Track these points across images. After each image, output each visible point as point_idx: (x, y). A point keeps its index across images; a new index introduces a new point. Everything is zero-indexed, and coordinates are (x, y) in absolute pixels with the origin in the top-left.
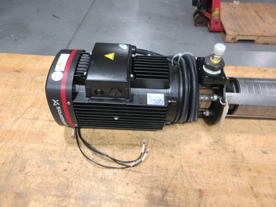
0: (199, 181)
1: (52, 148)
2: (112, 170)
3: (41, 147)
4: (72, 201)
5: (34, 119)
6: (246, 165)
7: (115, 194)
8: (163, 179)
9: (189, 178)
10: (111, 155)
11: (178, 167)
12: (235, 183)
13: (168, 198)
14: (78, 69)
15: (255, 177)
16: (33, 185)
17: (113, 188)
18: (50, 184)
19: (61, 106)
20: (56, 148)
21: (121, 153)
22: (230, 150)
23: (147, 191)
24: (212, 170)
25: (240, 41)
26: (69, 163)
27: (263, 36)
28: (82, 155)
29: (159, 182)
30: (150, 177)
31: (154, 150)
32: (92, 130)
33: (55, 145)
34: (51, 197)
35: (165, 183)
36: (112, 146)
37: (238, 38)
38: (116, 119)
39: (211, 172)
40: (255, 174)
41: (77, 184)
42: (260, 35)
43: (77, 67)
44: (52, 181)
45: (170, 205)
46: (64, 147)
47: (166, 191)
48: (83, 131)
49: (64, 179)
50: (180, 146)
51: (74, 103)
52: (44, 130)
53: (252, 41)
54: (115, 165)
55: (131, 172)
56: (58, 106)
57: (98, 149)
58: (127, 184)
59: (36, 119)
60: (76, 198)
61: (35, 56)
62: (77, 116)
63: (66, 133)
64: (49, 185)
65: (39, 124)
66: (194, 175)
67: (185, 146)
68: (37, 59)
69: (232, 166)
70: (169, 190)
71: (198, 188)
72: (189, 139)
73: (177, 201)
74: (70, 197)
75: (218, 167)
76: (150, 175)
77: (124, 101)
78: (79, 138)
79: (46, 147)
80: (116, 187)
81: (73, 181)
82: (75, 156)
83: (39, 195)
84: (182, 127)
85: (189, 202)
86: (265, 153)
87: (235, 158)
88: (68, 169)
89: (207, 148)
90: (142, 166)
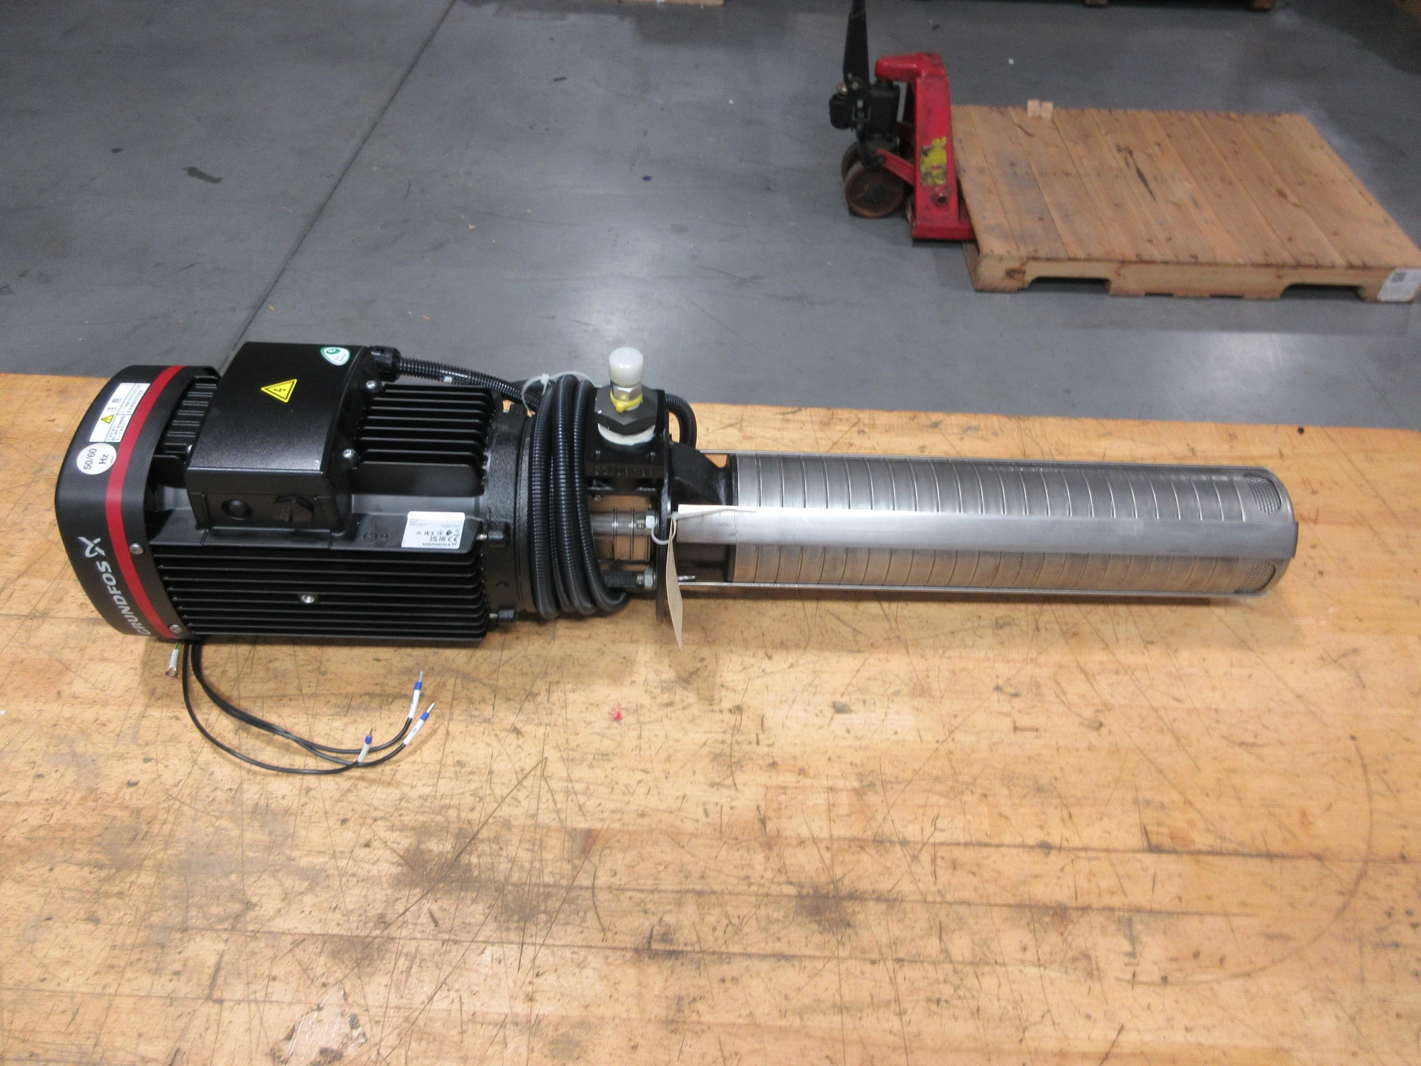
0: (590, 805)
1: (89, 714)
2: (297, 779)
3: (52, 710)
4: (146, 878)
5: (32, 616)
6: (766, 749)
7: (296, 853)
8: (469, 800)
9: (560, 797)
10: (301, 730)
11: (530, 762)
12: (710, 808)
13: (474, 860)
14: (170, 434)
15: (785, 788)
16: (13, 832)
17: (293, 836)
18: (75, 827)
19: (110, 558)
20: (108, 713)
21: (338, 723)
22: (726, 704)
23: (406, 841)
24: (645, 771)
25: (1043, 283)
26: (146, 760)
27: (1141, 261)
28: (197, 735)
29: (452, 813)
30: (425, 798)
31: (457, 711)
32: (243, 649)
33: (105, 704)
34: (72, 868)
35: (474, 816)
36: (310, 704)
37: (1035, 270)
38: (309, 600)
39: (640, 776)
40: (788, 779)
41: (168, 827)
42: (1131, 255)
43: (168, 426)
44: (82, 821)
45: (478, 879)
46: (137, 709)
47: (474, 838)
48: (212, 654)
49: (125, 814)
50: (554, 697)
51: (155, 549)
52: (69, 655)
53: (1098, 285)
54: (312, 763)
55: (361, 784)
56: (99, 558)
57: (257, 713)
58: (344, 821)
59: (40, 615)
60: (158, 868)
61: (55, 380)
62: (170, 595)
63: (147, 663)
64: (67, 834)
65: (49, 632)
66: (579, 787)
67: (571, 696)
68: (63, 391)
69: (716, 757)
70: (484, 834)
71: (583, 825)
72: (591, 674)
73: (504, 866)
74: (140, 867)
75: (668, 759)
76: (427, 790)
77: (320, 538)
78: (193, 678)
79: (67, 712)
80: (302, 833)
81: (154, 818)
82: (174, 739)
83: (31, 865)
84: (577, 632)
85: (541, 871)
86: (840, 709)
87: (736, 729)
88: (143, 780)
89: (646, 701)
90: (405, 765)
